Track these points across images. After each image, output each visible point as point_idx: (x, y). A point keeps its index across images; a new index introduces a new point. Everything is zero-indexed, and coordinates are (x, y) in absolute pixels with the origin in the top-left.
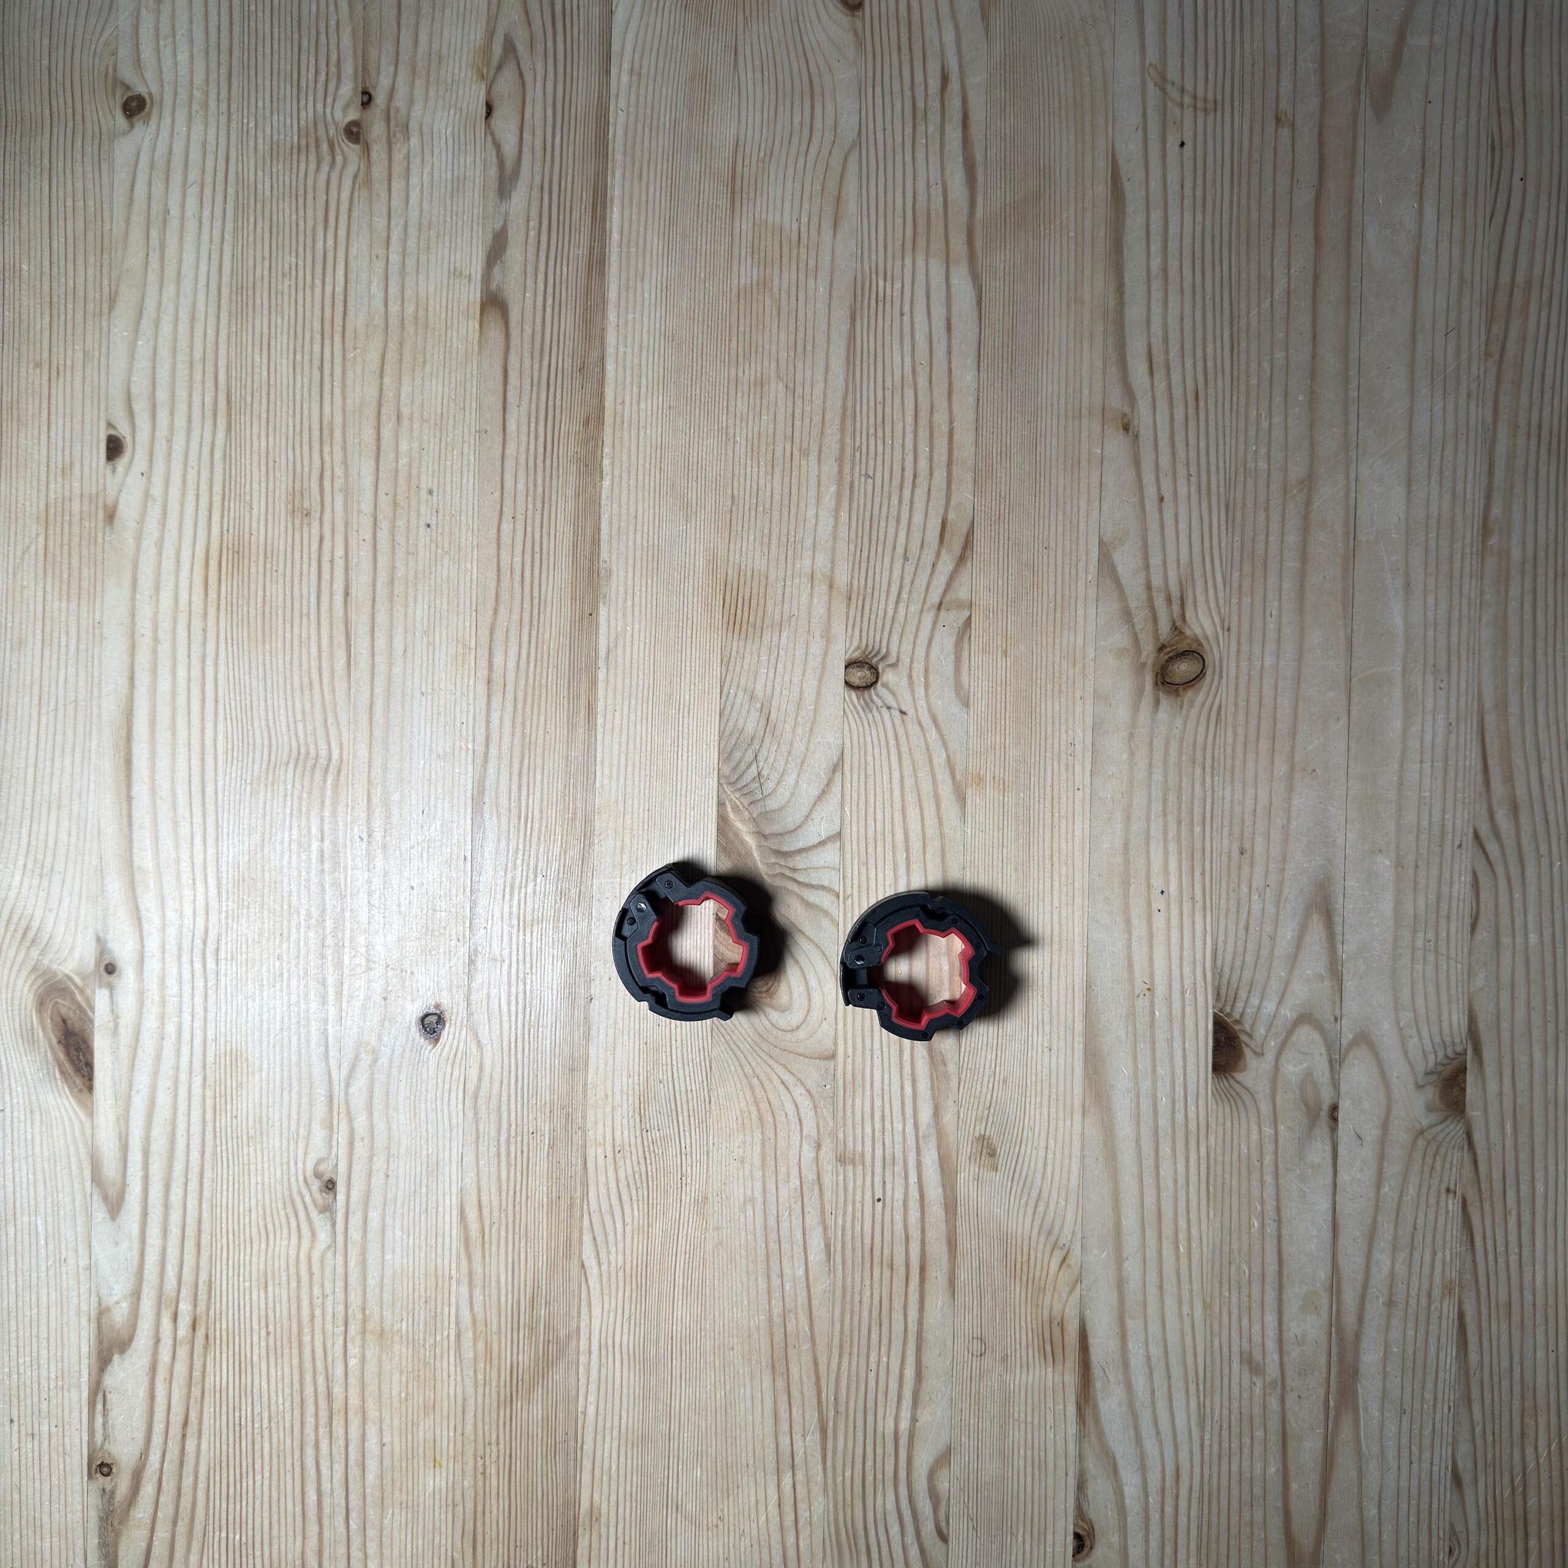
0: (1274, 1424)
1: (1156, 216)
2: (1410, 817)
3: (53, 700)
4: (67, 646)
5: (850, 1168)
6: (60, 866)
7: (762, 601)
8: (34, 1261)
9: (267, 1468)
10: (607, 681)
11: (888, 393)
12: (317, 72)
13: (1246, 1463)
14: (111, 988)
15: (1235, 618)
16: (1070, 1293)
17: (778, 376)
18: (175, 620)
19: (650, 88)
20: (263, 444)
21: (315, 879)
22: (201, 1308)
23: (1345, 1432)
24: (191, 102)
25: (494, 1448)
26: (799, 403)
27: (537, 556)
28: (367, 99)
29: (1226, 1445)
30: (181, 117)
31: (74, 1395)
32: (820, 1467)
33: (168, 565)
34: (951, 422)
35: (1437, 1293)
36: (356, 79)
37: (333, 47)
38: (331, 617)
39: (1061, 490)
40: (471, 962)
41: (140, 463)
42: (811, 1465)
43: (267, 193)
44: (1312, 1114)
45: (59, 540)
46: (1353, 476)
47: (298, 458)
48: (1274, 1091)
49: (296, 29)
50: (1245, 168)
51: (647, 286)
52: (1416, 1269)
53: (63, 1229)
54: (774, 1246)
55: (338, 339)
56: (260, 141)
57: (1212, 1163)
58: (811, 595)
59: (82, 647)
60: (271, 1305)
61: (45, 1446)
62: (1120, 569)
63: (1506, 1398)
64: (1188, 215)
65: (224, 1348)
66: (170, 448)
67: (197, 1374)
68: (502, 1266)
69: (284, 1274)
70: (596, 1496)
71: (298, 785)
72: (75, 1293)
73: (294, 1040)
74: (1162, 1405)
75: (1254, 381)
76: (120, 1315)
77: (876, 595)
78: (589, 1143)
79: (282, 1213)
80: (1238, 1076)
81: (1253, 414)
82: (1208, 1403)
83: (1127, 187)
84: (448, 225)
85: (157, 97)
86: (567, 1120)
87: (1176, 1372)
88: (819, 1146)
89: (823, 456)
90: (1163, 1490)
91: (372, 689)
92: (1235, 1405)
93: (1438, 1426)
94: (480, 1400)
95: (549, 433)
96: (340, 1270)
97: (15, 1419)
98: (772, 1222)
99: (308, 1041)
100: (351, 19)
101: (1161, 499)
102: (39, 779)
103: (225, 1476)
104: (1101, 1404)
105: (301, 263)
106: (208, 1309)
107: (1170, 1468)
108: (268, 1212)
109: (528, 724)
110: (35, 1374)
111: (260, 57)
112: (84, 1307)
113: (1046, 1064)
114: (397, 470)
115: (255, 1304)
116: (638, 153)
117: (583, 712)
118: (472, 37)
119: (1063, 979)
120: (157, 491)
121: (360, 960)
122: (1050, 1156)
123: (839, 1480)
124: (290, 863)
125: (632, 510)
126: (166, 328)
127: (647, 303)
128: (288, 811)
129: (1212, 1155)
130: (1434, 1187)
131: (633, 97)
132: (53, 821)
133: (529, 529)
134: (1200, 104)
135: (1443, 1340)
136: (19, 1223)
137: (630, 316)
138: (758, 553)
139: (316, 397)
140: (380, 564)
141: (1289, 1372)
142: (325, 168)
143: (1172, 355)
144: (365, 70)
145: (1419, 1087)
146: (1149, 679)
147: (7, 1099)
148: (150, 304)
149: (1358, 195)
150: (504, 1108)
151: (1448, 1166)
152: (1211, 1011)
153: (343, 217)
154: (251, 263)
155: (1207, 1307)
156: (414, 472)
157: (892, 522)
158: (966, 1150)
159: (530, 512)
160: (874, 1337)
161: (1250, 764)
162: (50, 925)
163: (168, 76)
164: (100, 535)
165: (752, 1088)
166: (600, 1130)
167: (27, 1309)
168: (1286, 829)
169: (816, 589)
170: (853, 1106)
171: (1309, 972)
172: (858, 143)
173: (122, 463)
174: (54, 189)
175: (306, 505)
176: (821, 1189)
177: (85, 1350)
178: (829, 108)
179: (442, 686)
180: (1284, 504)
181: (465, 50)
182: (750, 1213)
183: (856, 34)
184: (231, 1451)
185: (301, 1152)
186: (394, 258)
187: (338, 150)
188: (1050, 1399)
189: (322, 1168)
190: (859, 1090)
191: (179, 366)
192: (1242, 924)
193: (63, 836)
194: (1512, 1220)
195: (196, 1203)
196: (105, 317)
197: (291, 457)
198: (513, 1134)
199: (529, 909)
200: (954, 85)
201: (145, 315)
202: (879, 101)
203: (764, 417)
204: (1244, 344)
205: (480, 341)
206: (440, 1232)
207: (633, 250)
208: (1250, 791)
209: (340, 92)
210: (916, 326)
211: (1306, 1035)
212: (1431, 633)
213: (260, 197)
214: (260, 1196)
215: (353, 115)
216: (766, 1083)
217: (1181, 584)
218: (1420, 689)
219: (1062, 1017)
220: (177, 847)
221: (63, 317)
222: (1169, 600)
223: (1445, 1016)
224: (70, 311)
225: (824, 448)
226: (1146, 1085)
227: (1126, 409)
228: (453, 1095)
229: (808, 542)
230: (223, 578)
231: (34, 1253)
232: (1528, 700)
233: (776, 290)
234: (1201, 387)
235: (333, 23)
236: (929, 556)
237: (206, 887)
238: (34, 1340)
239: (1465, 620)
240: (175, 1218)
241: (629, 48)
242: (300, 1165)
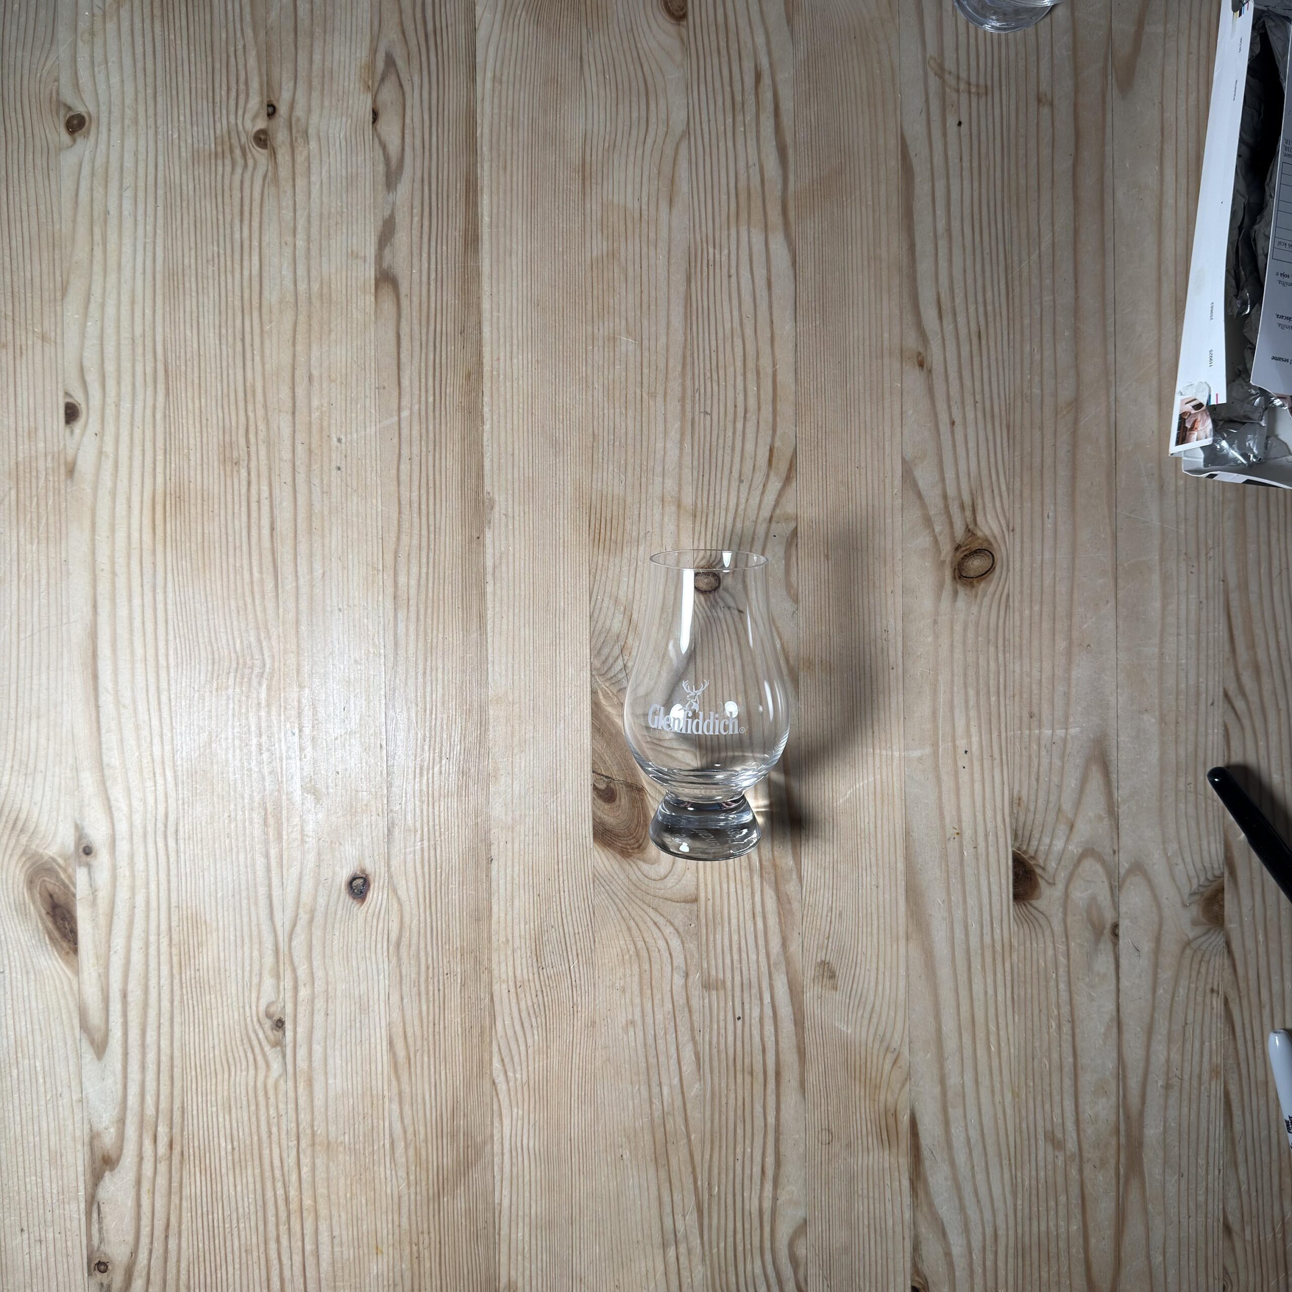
0: (1075, 1190)
1: (940, 185)
2: (1170, 682)
3: (29, 627)
4: (39, 581)
5: (714, 993)
6: (41, 766)
7: (621, 521)
8: (34, 1096)
9: (237, 1260)
10: (494, 594)
11: (720, 342)
12: (228, 90)
13: (1051, 1224)
14: (89, 866)
15: (1018, 520)
16: (901, 1089)
17: (628, 332)
18: (129, 556)
19: (510, 93)
20: (197, 405)
21: (255, 769)
22: (177, 1129)
23: (1134, 1195)
24: (123, 118)
25: (426, 1236)
26: (646, 354)
27: (431, 491)
28: (272, 111)
29: (1035, 1209)
30: (116, 131)
31: (74, 1206)
32: (699, 1241)
33: (121, 509)
34: (774, 365)
35: (1206, 1077)
36: (262, 94)
37: (241, 67)
38: (260, 548)
39: (868, 419)
40: (390, 832)
41: (94, 425)
42: (691, 1239)
43: (191, 193)
44: (1098, 933)
45: (28, 492)
46: (1112, 398)
47: (227, 416)
48: (1065, 913)
49: (209, 53)
50: (1013, 142)
51: (514, 262)
52: (1188, 1057)
53: (57, 1069)
54: (653, 1061)
55: (256, 314)
56: (183, 149)
57: (1015, 976)
58: (663, 515)
59: (52, 581)
60: (235, 1125)
61: (51, 1249)
62: (921, 484)
63: (1266, 1159)
64: (966, 183)
65: (197, 1162)
66: (118, 412)
67: (175, 1184)
68: (426, 1086)
69: (244, 1099)
70: (513, 1273)
71: (238, 690)
72: (70, 1122)
73: (244, 902)
74: (980, 1177)
75: (1027, 321)
76: (109, 1139)
77: (717, 512)
78: (494, 981)
79: (241, 1049)
80: (1034, 902)
81: (1027, 349)
82: (1019, 1175)
83: (915, 161)
84: (345, 215)
85: (94, 115)
86: (475, 962)
87: (991, 1150)
88: (687, 976)
89: (668, 398)
90: (984, 1248)
91: (297, 607)
92: (1042, 1174)
93: (1210, 1186)
94: (413, 1197)
95: (437, 386)
96: (291, 1094)
97: (25, 1228)
98: (650, 1040)
99: (256, 904)
100: (256, 42)
101: (953, 423)
102: (20, 694)
103: (202, 1268)
104: (930, 1179)
105: (222, 252)
106: (182, 1131)
107: (989, 1231)
108: (229, 1048)
109: (429, 631)
110: (40, 1190)
111: (180, 79)
112: (78, 1133)
113: (875, 900)
114: (310, 423)
115: (221, 1125)
116: (502, 148)
117: (475, 619)
118: (358, 55)
119: (886, 827)
120: (109, 448)
121: (296, 835)
122: (881, 977)
123: (715, 1250)
124: (234, 756)
125: (510, 449)
126: (111, 310)
127: (515, 275)
128: (230, 712)
129: (1016, 970)
130: (1200, 989)
131: (496, 101)
132: (34, 730)
133: (424, 468)
134: (973, 90)
135: (1212, 1114)
136: (20, 1066)
137: (502, 286)
138: (616, 480)
139: (239, 364)
140: (299, 503)
141: (1085, 1146)
142: (239, 170)
143: (957, 301)
144: (269, 86)
145: (1184, 906)
146: (948, 574)
147: (6, 962)
148: (97, 290)
149: (1109, 161)
150: (422, 953)
151: (1211, 970)
152: (1010, 850)
153: (256, 211)
154: (180, 254)
155: (1015, 1095)
156: (325, 424)
157: (728, 451)
158: (810, 973)
159: (424, 454)
160: (740, 1132)
161: (1035, 643)
162: (36, 815)
163: (103, 98)
164: (63, 487)
165: (629, 929)
166: (503, 969)
167: (31, 1138)
168: (1067, 694)
169: (667, 509)
170: (714, 941)
171: (1090, 814)
172: (687, 133)
173: (78, 426)
174: (11, 197)
175: (235, 455)
176: (690, 1011)
177: (80, 1169)
178: (662, 102)
179: (356, 602)
180: (1056, 422)
181: (353, 66)
182: (631, 1033)
183: (682, 39)
184: (207, 1248)
185: (254, 996)
186: (300, 244)
187: (249, 156)
188: (887, 1177)
189: (272, 1010)
190: (719, 928)
191: (123, 342)
192: (1033, 778)
193: (43, 741)
194: (1266, 1012)
195: (168, 1043)
196: (59, 303)
197: (220, 415)
198: (431, 975)
199: (436, 787)
200: (766, 80)
201: (92, 299)
202: (703, 96)
203: (617, 367)
204: (1017, 290)
205: (376, 311)
206: (373, 1058)
207: (501, 230)
208: (1036, 665)
209: (249, 106)
210: (742, 285)
211: (1091, 866)
212: (1182, 526)
213: (184, 197)
214: (222, 1036)
215: (261, 124)
216: (641, 924)
217: (972, 494)
218: (1175, 573)
219: (887, 859)
220: (139, 746)
221: (23, 305)
222: (962, 507)
223: (1205, 846)
224: (29, 299)
225: (669, 391)
226: (958, 914)
227: (921, 350)
228: (379, 946)
229: (659, 469)
230: (168, 519)
231: (34, 1089)
232: (1264, 579)
233: (623, 259)
234: (983, 328)
235: (240, 47)
236: (759, 478)
237: (165, 780)
238: (38, 1162)
239: (1210, 515)
240: (151, 1056)
241: (491, 61)
242: (254, 1008)
